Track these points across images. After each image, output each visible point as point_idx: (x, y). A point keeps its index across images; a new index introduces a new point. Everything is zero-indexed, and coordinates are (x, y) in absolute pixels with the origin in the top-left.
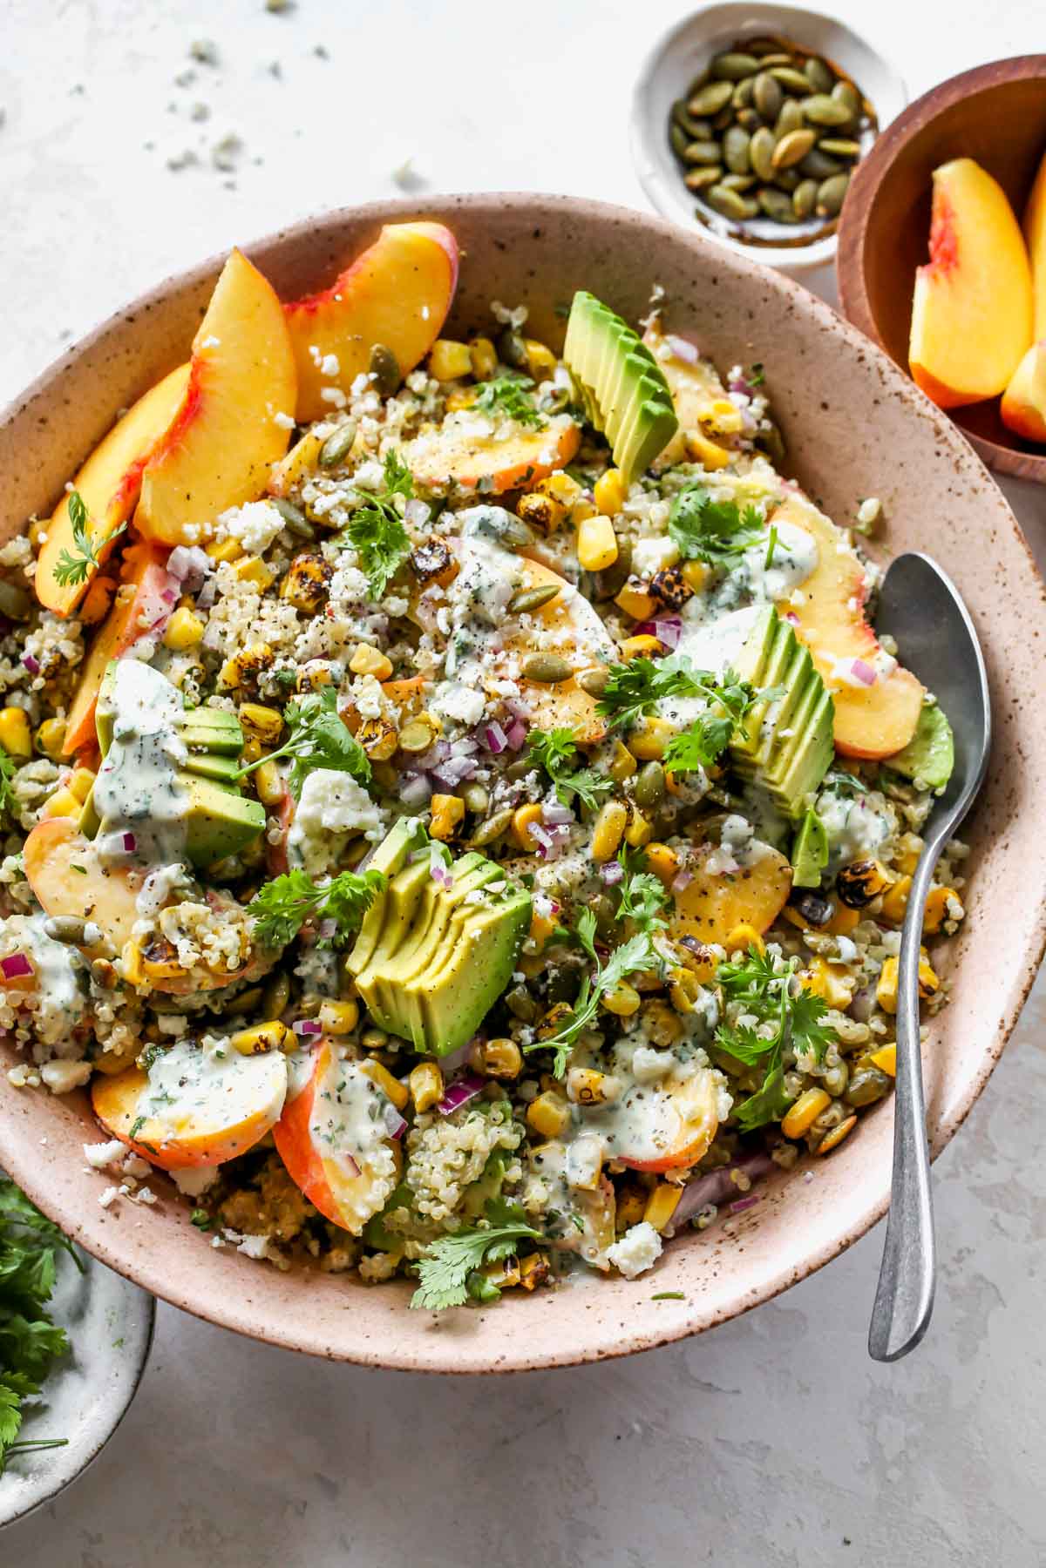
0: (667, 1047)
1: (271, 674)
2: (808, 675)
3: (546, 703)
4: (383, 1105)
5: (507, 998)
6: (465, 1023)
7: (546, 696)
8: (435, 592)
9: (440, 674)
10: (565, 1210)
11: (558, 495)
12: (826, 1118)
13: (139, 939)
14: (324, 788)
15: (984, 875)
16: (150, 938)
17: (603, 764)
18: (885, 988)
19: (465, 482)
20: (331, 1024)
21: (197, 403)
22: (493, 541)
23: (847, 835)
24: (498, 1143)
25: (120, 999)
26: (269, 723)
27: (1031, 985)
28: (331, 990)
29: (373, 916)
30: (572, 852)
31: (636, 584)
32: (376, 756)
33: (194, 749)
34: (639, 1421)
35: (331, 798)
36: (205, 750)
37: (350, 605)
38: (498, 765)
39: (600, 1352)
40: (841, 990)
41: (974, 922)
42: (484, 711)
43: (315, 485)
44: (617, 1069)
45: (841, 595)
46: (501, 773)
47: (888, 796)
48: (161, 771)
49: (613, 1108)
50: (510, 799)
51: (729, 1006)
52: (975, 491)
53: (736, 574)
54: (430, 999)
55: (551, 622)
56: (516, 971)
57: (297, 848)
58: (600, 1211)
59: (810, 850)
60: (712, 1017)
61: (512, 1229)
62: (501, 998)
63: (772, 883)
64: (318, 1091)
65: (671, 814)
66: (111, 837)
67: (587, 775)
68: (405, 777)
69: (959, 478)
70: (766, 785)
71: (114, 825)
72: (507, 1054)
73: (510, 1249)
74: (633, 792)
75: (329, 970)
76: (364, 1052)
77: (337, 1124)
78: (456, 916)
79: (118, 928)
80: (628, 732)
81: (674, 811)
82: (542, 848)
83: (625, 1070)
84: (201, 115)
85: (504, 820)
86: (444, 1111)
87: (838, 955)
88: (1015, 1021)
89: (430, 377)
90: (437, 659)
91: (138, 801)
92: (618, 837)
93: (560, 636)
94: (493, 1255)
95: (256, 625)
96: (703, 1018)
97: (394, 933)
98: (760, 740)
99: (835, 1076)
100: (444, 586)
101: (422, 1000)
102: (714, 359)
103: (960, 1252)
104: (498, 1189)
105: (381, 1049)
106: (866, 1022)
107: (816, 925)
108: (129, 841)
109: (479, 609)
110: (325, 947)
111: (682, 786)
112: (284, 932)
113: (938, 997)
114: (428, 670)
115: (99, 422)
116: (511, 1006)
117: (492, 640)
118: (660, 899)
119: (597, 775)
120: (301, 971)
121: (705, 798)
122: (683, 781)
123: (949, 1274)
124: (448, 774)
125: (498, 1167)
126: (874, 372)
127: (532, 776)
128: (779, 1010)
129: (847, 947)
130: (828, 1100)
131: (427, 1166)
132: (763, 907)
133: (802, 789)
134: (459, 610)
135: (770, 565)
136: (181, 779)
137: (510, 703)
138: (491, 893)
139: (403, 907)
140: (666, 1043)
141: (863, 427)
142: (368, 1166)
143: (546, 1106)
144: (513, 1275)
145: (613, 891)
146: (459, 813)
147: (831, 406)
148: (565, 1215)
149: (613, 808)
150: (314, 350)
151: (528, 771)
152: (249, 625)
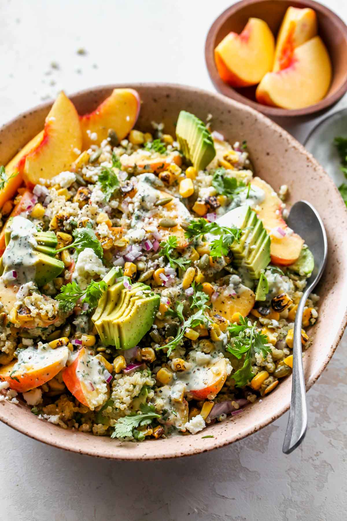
0: (209, 353)
1: (68, 221)
2: (261, 229)
3: (167, 234)
4: (104, 370)
5: (150, 334)
6: (135, 339)
7: (167, 232)
8: (128, 199)
9: (129, 227)
10: (170, 410)
11: (173, 171)
12: (267, 381)
13: (17, 307)
14: (86, 257)
15: (325, 304)
16: (21, 307)
17: (187, 255)
18: (289, 337)
19: (140, 166)
20: (85, 341)
21: (46, 139)
22: (150, 184)
23: (275, 284)
24: (145, 383)
25: (9, 332)
26: (67, 238)
27: (342, 334)
28: (86, 330)
29: (102, 301)
30: (175, 285)
31: (200, 201)
32: (105, 247)
33: (39, 243)
34: (197, 508)
35: (88, 260)
36: (44, 244)
37: (98, 202)
38: (149, 255)
39: (182, 454)
40: (272, 337)
41: (322, 319)
42: (145, 236)
43: (87, 168)
44: (190, 360)
45: (273, 209)
46: (150, 259)
47: (290, 278)
48: (27, 249)
49: (188, 373)
50: (153, 267)
51: (232, 339)
52: (321, 177)
53: (236, 200)
54: (122, 326)
55: (170, 209)
56: (154, 324)
57: (76, 279)
58: (183, 411)
59: (262, 287)
60: (225, 341)
61: (150, 414)
62: (148, 332)
63: (248, 300)
64: (80, 361)
65: (211, 274)
66: (8, 273)
67: (181, 259)
68: (115, 257)
69: (315, 174)
70: (246, 265)
71: (9, 268)
72: (149, 353)
73: (149, 422)
74: (198, 266)
75: (85, 323)
76: (97, 353)
77: (86, 372)
78: (132, 299)
79: (9, 305)
80: (196, 246)
81: (213, 273)
82: (164, 282)
83: (193, 360)
84: (53, 84)
85: (151, 272)
86: (126, 371)
87: (272, 324)
88: (337, 346)
89: (129, 142)
90: (128, 221)
91: (18, 259)
92: (192, 279)
93: (172, 214)
94: (142, 424)
95: (64, 208)
96: (222, 342)
97: (110, 307)
98: (244, 248)
99: (271, 366)
100: (131, 197)
101: (119, 327)
102: (229, 140)
103: (317, 453)
104: (145, 400)
105: (104, 352)
106: (282, 349)
107: (264, 316)
108: (15, 274)
109: (144, 204)
110: (84, 314)
111: (215, 262)
112: (69, 306)
113: (309, 343)
114: (125, 225)
115: (12, 152)
116: (151, 336)
117: (148, 215)
118: (207, 299)
119: (185, 259)
120: (75, 323)
121: (224, 269)
122: (216, 261)
123: (313, 460)
124: (131, 256)
125: (145, 391)
126: (285, 141)
127: (161, 259)
128: (250, 342)
129: (275, 323)
130: (268, 375)
131: (119, 391)
132: (245, 308)
133: (259, 268)
134: (137, 204)
135: (248, 197)
136: (35, 252)
137: (155, 234)
138: (145, 294)
139: (113, 297)
140: (209, 351)
141: (281, 160)
142: (97, 390)
143: (163, 372)
144: (150, 431)
145: (190, 299)
146: (135, 270)
147: (271, 153)
148: (170, 411)
149: (190, 269)
150: (88, 132)
151: (160, 257)
152: (61, 208)
